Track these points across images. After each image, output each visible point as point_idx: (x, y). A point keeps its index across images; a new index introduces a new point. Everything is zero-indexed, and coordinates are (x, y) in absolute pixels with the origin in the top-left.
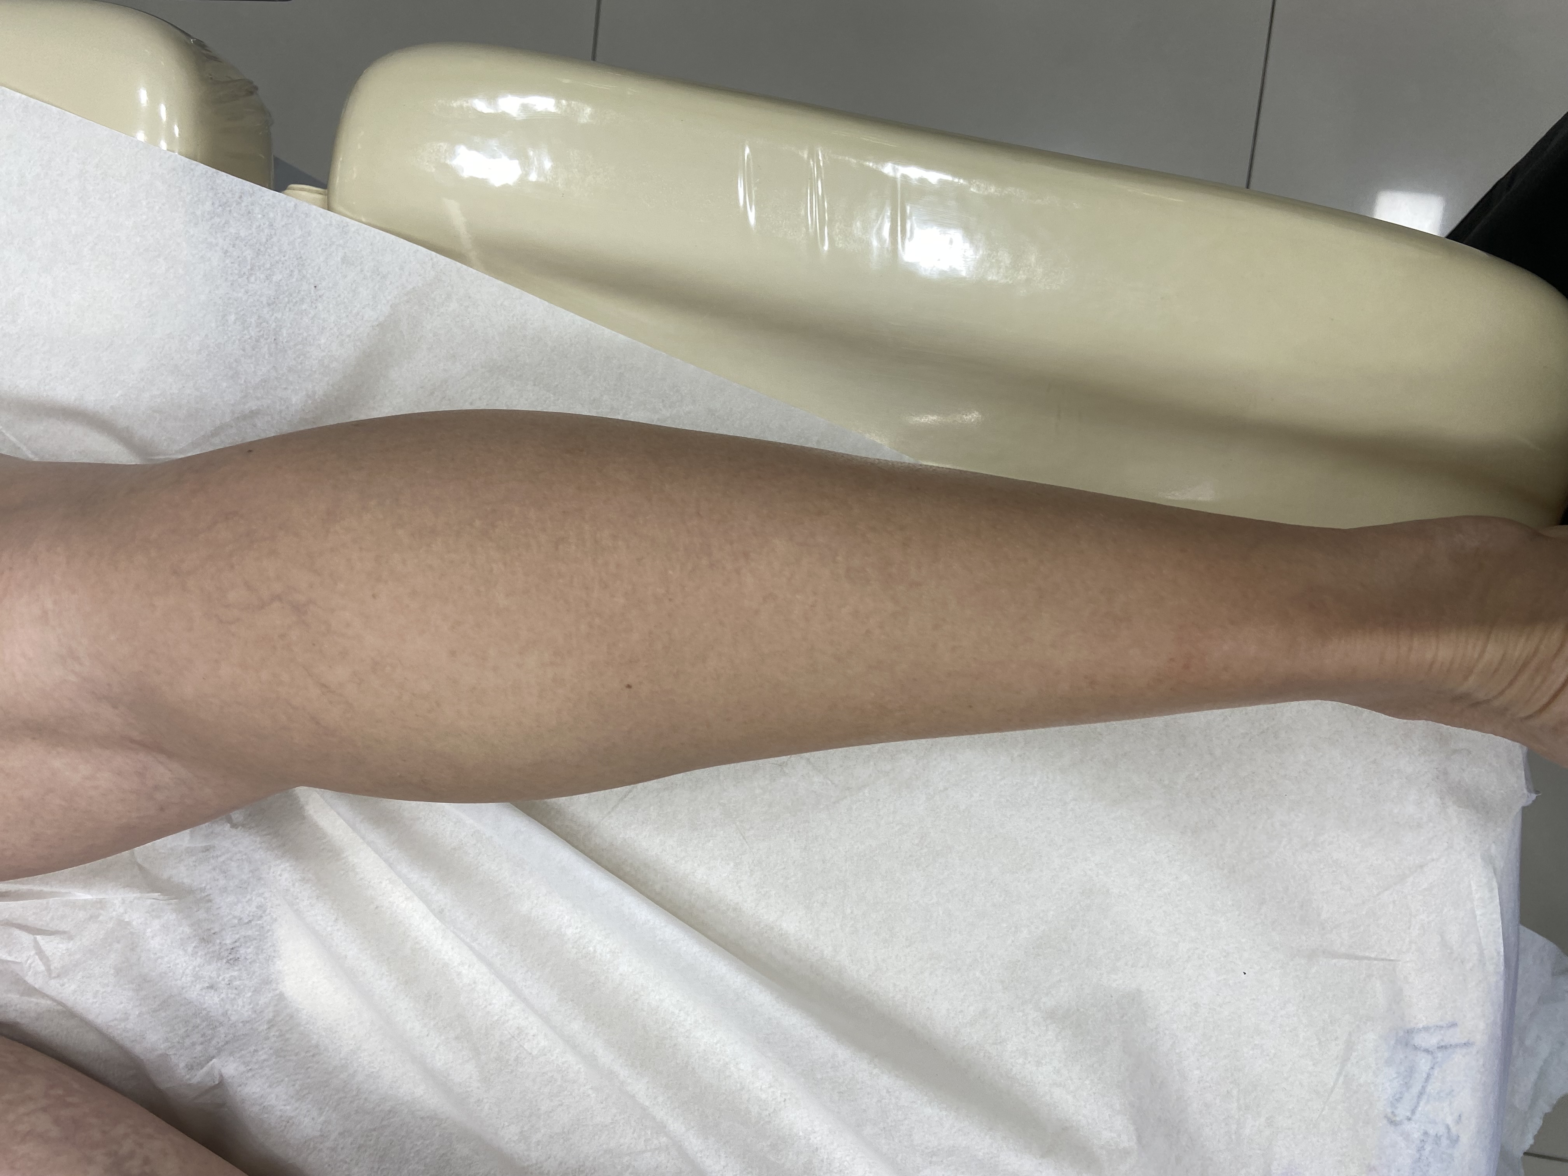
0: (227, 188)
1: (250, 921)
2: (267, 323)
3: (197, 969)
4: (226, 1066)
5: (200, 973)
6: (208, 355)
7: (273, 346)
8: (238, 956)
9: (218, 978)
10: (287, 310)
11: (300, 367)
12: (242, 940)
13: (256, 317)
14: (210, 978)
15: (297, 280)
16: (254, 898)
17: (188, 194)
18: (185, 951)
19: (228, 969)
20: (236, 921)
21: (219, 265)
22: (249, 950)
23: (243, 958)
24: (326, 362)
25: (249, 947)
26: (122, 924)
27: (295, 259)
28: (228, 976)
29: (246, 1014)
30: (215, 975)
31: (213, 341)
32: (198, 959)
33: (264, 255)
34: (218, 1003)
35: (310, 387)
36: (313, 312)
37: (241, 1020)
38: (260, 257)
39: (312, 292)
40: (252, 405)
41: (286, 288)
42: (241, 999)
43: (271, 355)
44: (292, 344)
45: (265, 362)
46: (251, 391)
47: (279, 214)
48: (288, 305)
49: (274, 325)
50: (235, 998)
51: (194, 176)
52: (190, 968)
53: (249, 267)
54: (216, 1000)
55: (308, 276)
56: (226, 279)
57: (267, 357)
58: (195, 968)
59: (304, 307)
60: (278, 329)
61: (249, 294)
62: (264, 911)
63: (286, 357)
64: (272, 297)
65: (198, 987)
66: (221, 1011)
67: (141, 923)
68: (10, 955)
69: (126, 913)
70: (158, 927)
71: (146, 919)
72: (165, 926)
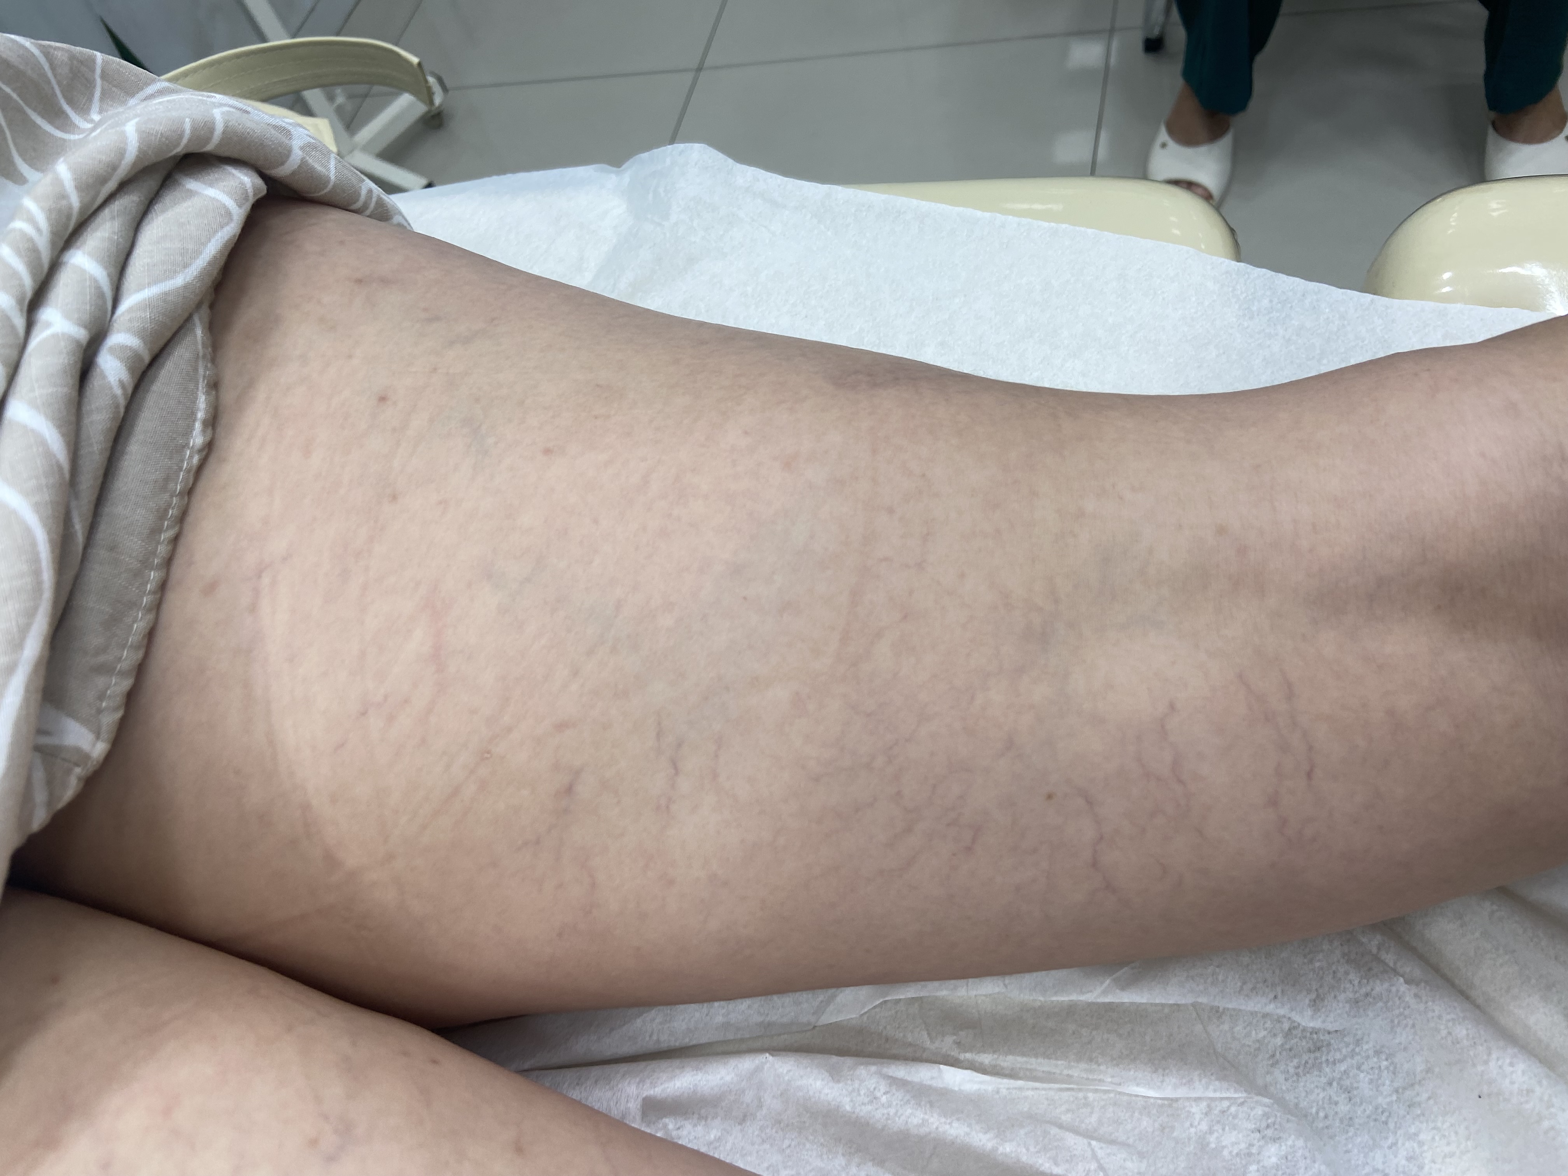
67: (1237, 1154)
68: (1056, 1164)
69: (1211, 1131)
70: (1274, 1160)
71: (1251, 1145)
72: (1289, 1158)
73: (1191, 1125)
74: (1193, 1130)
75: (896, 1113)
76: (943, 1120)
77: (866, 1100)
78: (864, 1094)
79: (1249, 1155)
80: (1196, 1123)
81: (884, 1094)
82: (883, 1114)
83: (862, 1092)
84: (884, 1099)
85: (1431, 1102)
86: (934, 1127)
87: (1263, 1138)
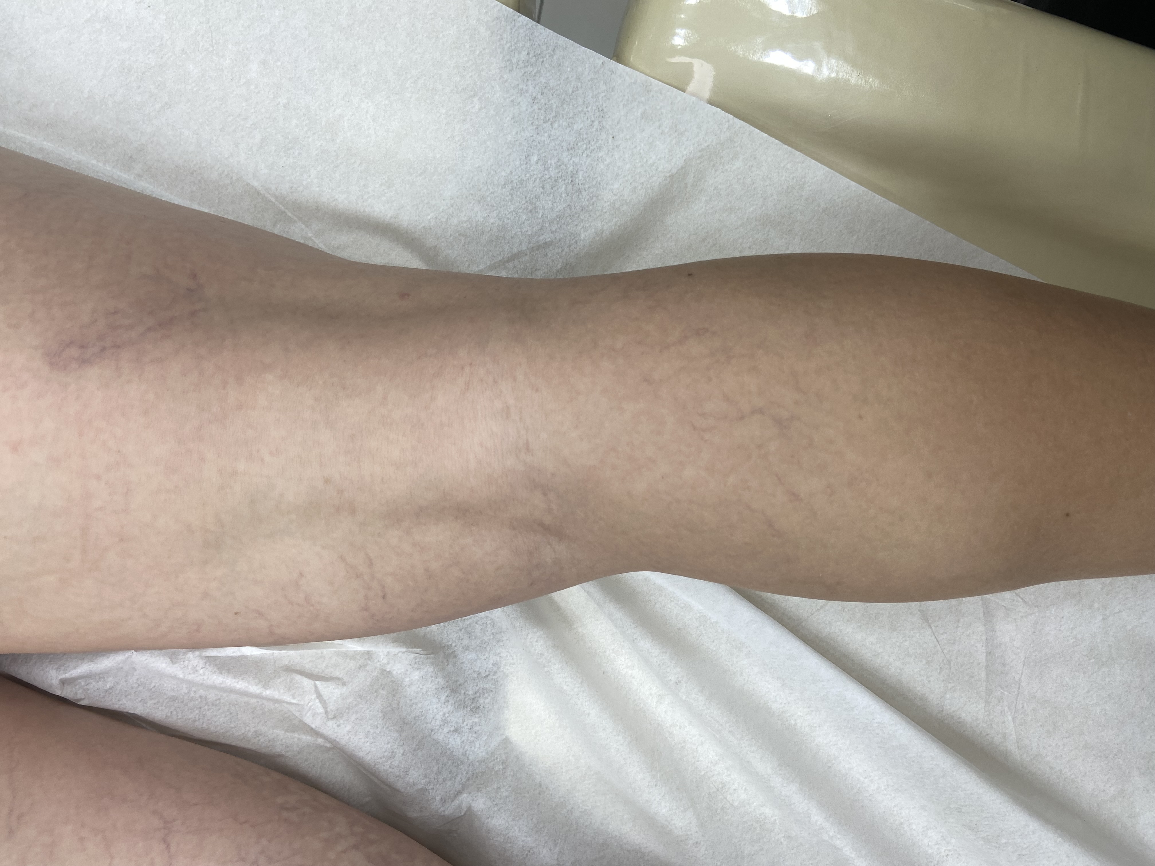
0: (543, 40)
1: (487, 676)
2: (566, 166)
3: (447, 715)
4: (476, 800)
5: (449, 719)
6: (512, 189)
7: (570, 187)
8: (478, 705)
9: (463, 723)
10: (585, 155)
11: (591, 207)
12: (481, 691)
13: (556, 159)
14: (457, 723)
15: (597, 130)
16: (491, 657)
17: (507, 42)
18: (439, 699)
19: (472, 716)
20: (476, 675)
21: (527, 110)
22: (487, 701)
23: (481, 707)
24: (617, 205)
25: (486, 698)
26: (385, 673)
27: (597, 111)
28: (471, 722)
29: (480, 755)
30: (461, 721)
31: (516, 177)
32: (449, 707)
33: (569, 104)
34: (460, 744)
35: (599, 225)
36: (608, 160)
37: (477, 760)
38: (565, 106)
39: (610, 142)
40: (546, 237)
41: (585, 136)
42: (478, 742)
43: (567, 194)
44: (587, 186)
45: (562, 200)
46: (547, 225)
47: (587, 69)
48: (585, 152)
49: (571, 169)
50: (474, 740)
51: (515, 26)
52: (441, 713)
53: (553, 114)
54: (458, 741)
55: (608, 127)
56: (532, 124)
57: (563, 196)
58: (444, 714)
59: (600, 155)
60: (575, 172)
61: (551, 138)
62: (499, 668)
63: (581, 197)
64: (572, 144)
65: (446, 730)
66: (461, 751)
67: (400, 673)
68: (294, 698)
69: (388, 663)
70: (417, 677)
71: (407, 670)
72: (424, 677)
73: (378, 661)
74: (378, 664)
75: (207, 679)
76: (234, 680)
77: (192, 672)
78: (191, 668)
79: (406, 674)
80: (381, 660)
81: (202, 668)
82: (201, 679)
83: (190, 667)
84: (201, 671)
85: (508, 641)
86: (229, 684)
87: (412, 668)
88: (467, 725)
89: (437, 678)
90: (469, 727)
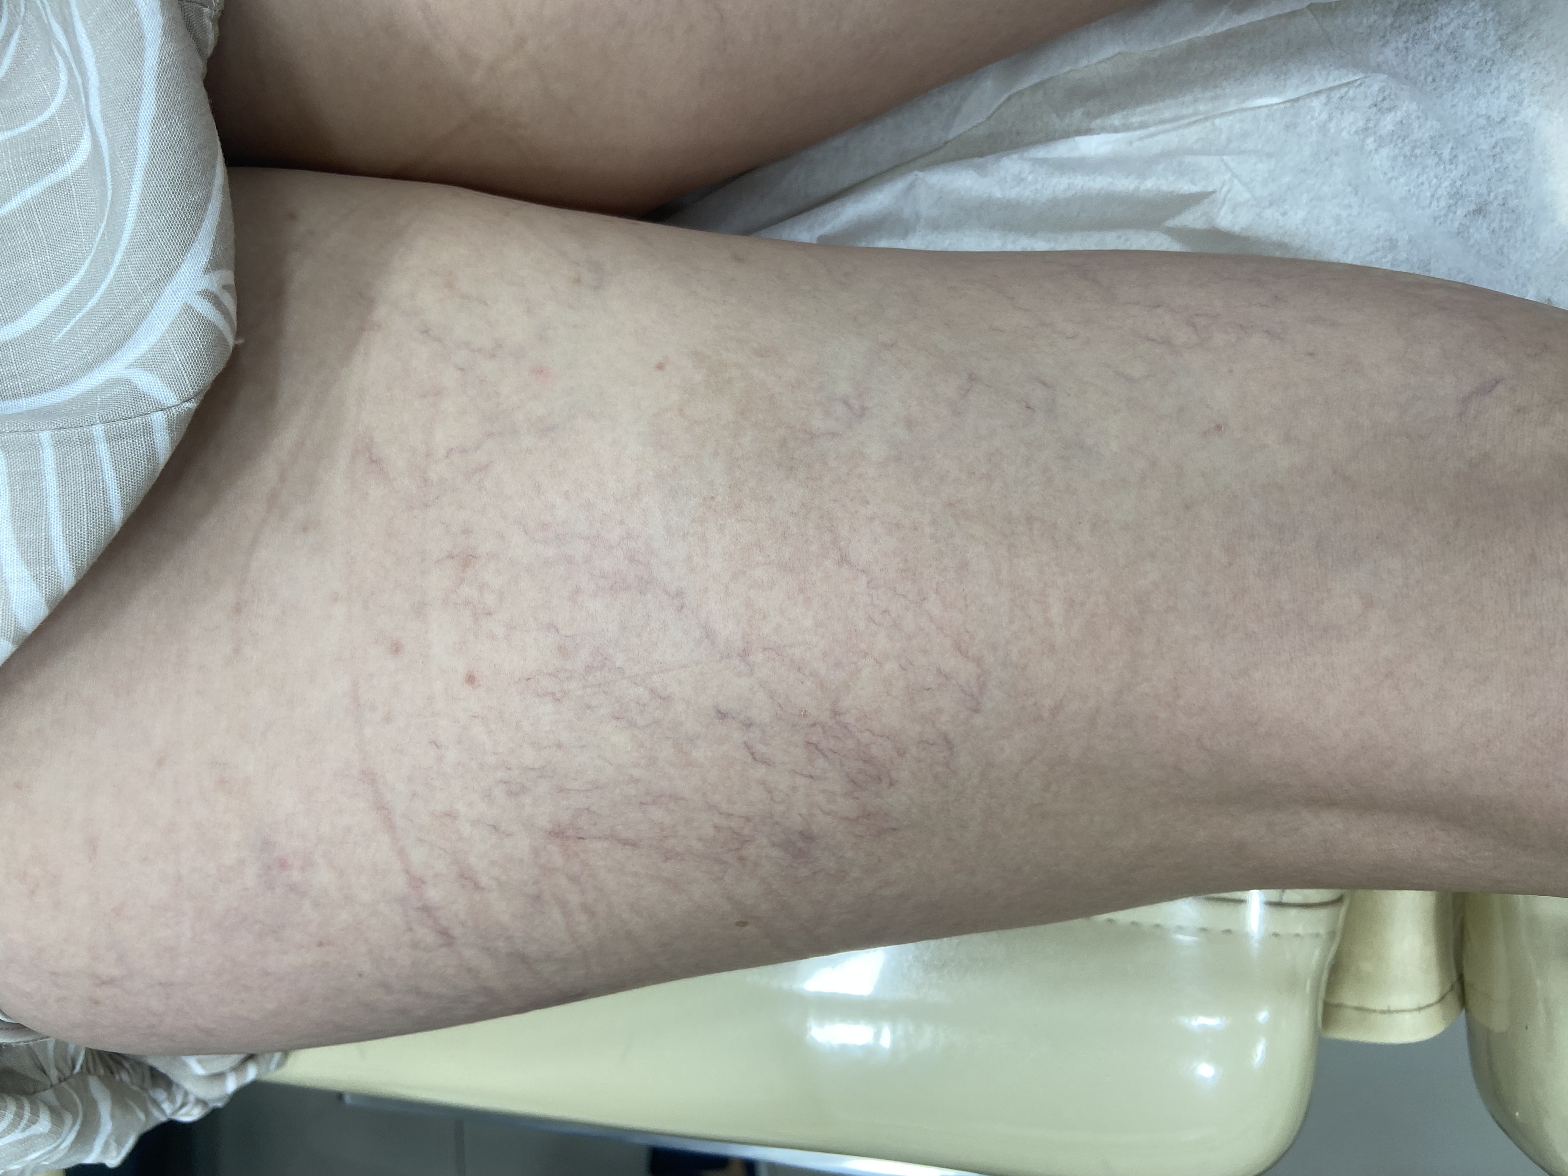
77: (1014, 184)
78: (1011, 179)
79: (1367, 129)
80: (1317, 116)
81: (1029, 174)
82: (1031, 191)
86: (1080, 186)
87: (1380, 110)
88: (1496, 198)
89: (1427, 119)
90: (1500, 200)
